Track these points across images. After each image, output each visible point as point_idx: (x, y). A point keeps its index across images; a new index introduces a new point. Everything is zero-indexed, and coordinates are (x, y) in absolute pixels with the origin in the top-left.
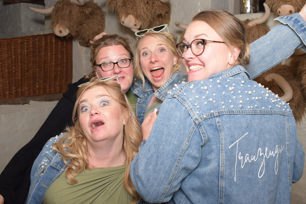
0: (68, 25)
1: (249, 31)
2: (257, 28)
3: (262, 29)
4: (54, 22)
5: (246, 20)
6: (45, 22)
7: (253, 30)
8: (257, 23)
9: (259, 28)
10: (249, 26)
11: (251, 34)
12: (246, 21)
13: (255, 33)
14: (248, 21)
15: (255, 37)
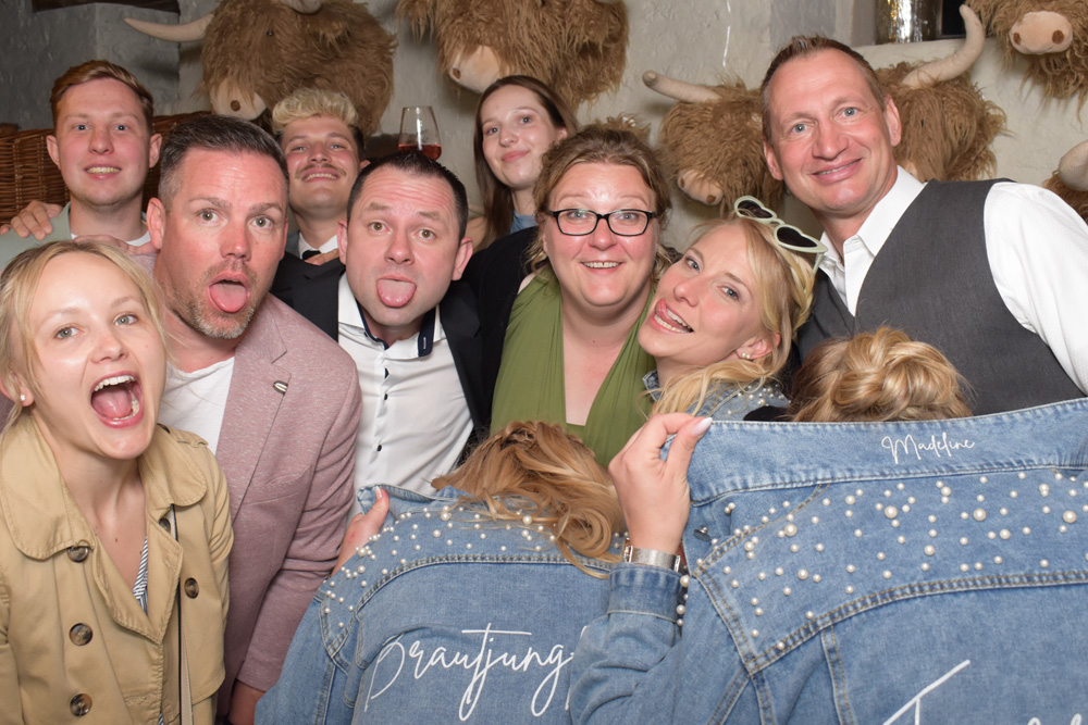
0: (261, 82)
1: (907, 104)
2: (936, 94)
3: (952, 97)
4: (212, 70)
5: (895, 66)
6: (178, 69)
7: (922, 102)
8: (935, 76)
9: (943, 96)
10: (907, 86)
11: (913, 117)
12: (896, 70)
13: (928, 111)
14: (903, 69)
15: (930, 126)
